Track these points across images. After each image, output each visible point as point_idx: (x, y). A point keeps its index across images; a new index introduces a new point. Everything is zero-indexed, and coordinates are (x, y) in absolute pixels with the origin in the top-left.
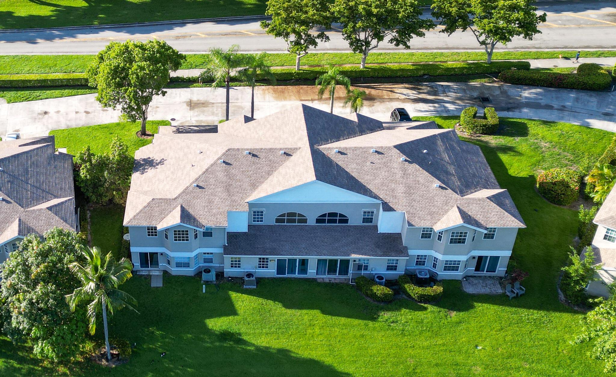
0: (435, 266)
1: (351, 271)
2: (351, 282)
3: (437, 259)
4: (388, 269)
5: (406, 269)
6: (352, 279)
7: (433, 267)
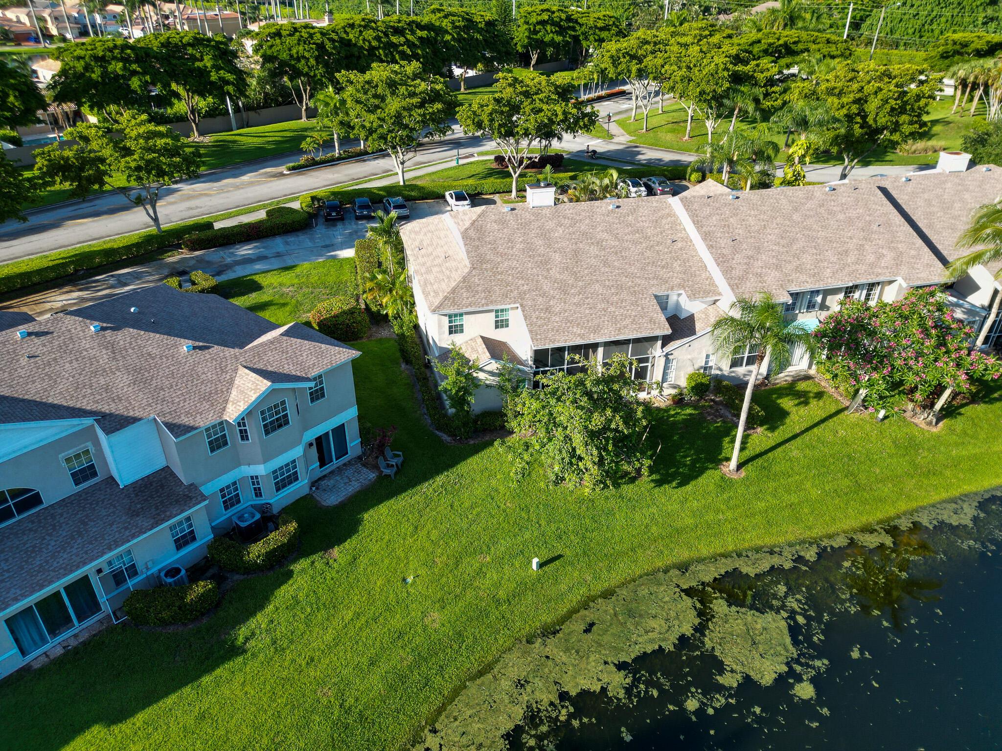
0: (258, 493)
1: (102, 598)
2: (117, 619)
3: (257, 477)
4: (179, 547)
5: (212, 527)
6: (114, 613)
7: (256, 496)
